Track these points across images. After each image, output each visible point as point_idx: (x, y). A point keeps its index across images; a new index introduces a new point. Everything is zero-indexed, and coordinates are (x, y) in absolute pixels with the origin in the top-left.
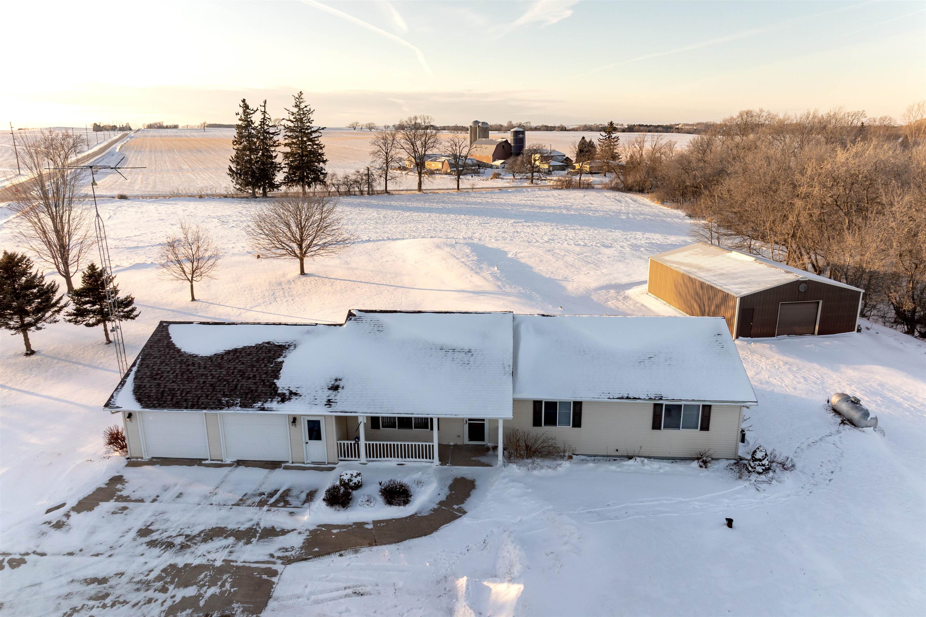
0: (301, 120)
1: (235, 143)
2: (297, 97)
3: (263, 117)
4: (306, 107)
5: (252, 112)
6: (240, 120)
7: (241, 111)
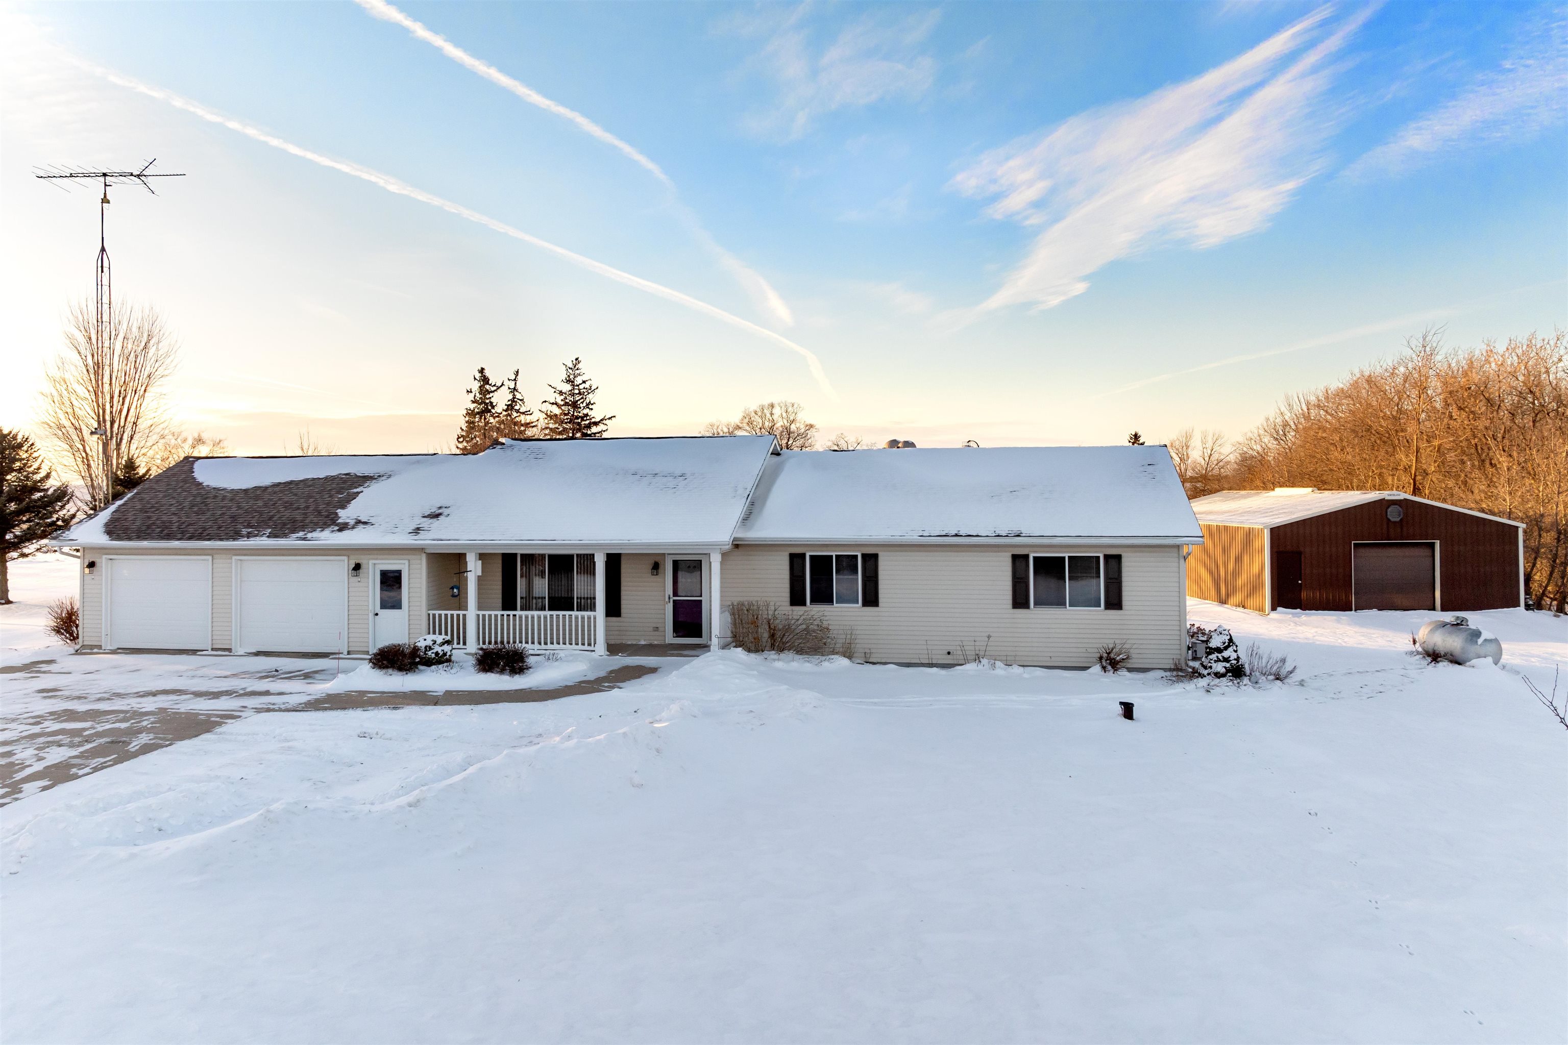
0: (575, 405)
1: (461, 440)
2: (571, 366)
3: (511, 397)
4: (584, 382)
5: (493, 389)
6: (473, 402)
7: (476, 386)
